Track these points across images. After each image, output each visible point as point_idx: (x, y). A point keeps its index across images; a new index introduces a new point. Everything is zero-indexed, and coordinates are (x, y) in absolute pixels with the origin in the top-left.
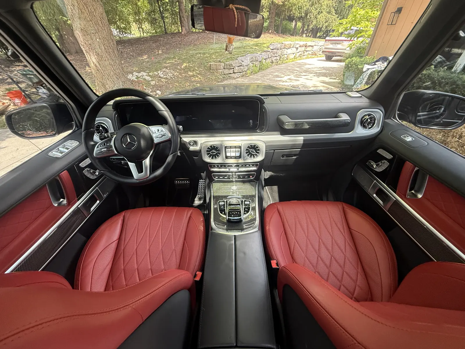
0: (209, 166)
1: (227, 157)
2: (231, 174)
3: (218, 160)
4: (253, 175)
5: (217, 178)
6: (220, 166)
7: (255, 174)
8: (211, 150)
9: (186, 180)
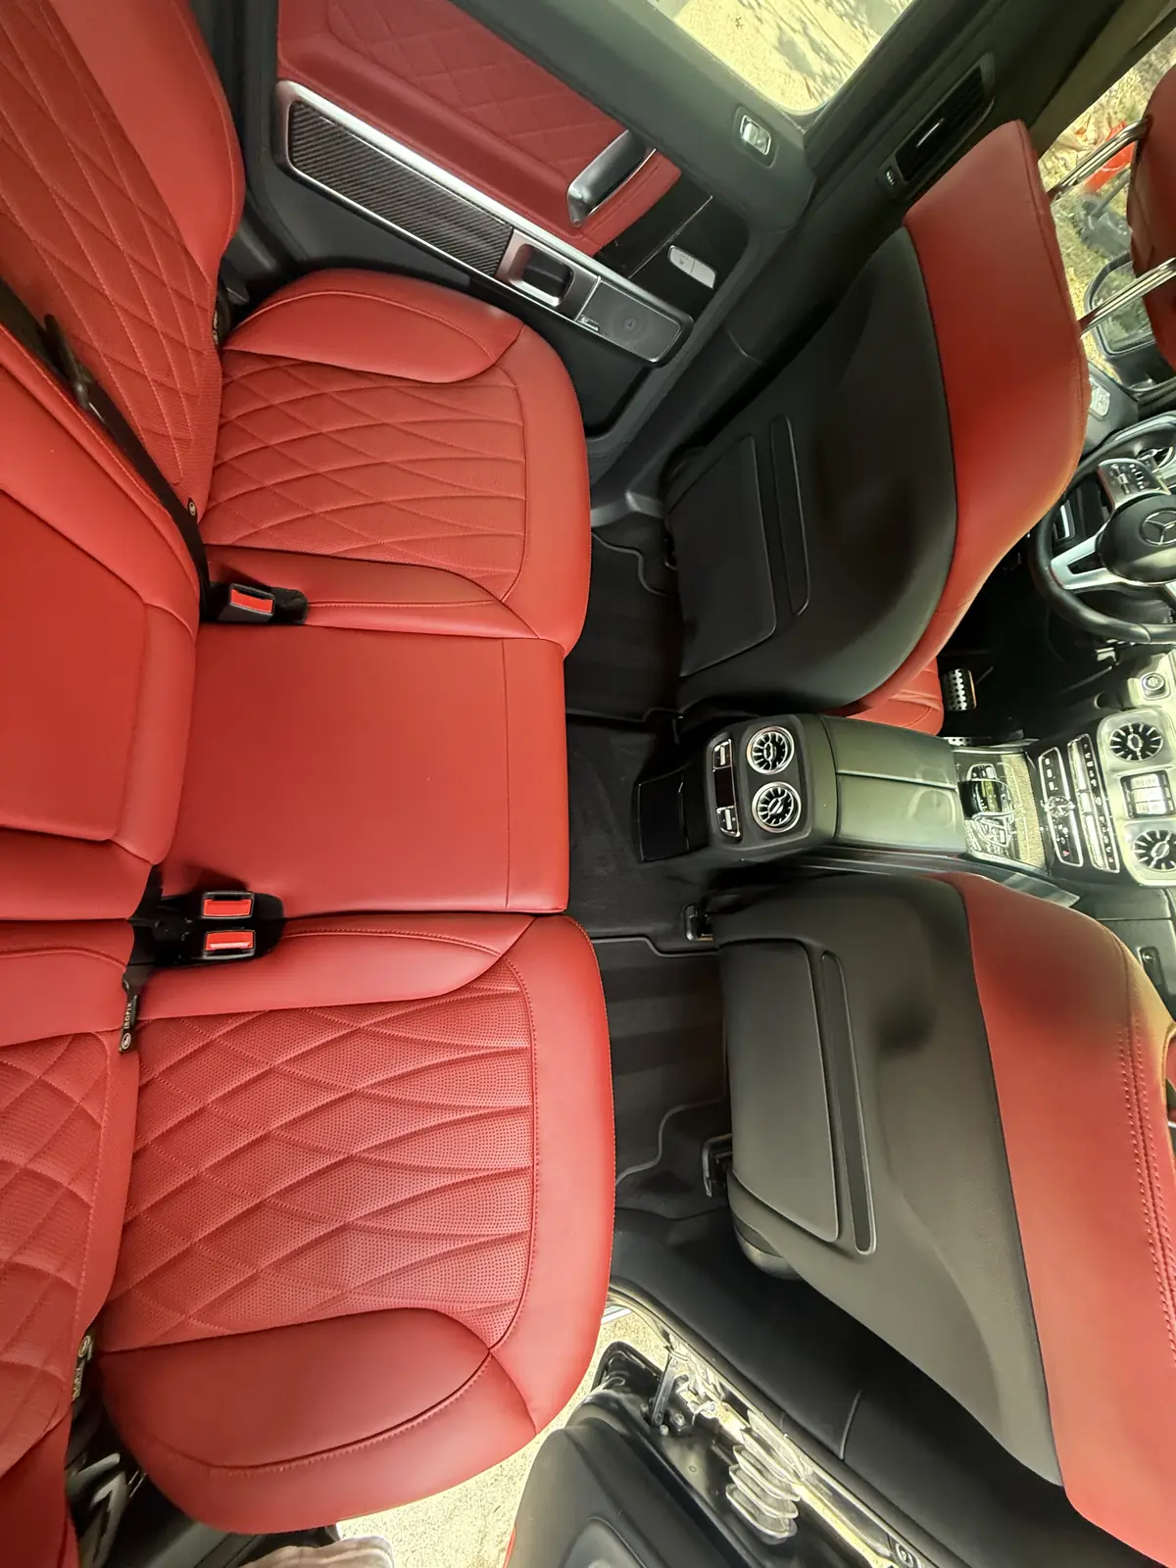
0: (1083, 736)
1: (1126, 781)
2: (1068, 797)
3: (1108, 758)
4: (1074, 857)
5: (1043, 761)
6: (1090, 764)
7: (1078, 863)
8: (1143, 736)
9: (969, 701)
